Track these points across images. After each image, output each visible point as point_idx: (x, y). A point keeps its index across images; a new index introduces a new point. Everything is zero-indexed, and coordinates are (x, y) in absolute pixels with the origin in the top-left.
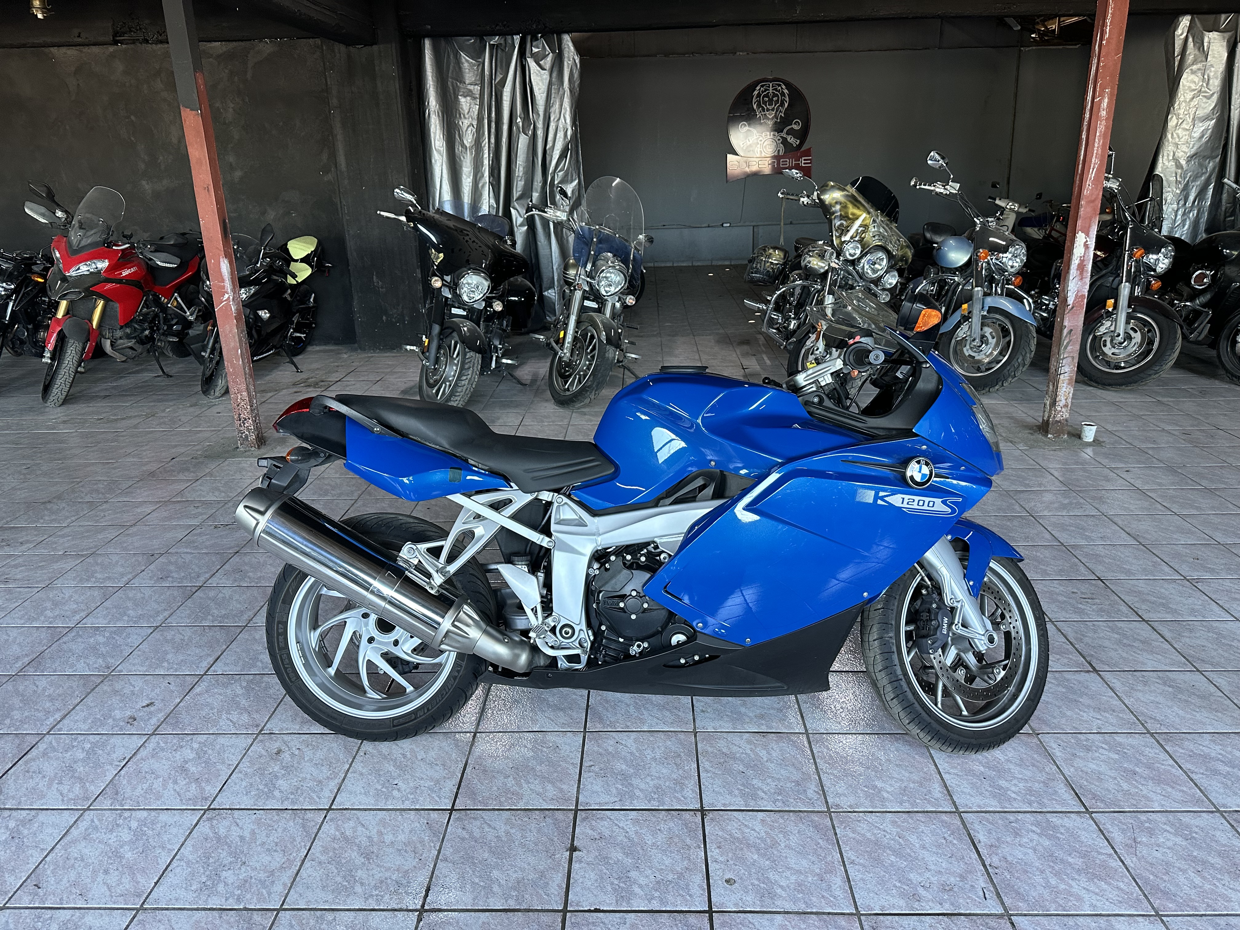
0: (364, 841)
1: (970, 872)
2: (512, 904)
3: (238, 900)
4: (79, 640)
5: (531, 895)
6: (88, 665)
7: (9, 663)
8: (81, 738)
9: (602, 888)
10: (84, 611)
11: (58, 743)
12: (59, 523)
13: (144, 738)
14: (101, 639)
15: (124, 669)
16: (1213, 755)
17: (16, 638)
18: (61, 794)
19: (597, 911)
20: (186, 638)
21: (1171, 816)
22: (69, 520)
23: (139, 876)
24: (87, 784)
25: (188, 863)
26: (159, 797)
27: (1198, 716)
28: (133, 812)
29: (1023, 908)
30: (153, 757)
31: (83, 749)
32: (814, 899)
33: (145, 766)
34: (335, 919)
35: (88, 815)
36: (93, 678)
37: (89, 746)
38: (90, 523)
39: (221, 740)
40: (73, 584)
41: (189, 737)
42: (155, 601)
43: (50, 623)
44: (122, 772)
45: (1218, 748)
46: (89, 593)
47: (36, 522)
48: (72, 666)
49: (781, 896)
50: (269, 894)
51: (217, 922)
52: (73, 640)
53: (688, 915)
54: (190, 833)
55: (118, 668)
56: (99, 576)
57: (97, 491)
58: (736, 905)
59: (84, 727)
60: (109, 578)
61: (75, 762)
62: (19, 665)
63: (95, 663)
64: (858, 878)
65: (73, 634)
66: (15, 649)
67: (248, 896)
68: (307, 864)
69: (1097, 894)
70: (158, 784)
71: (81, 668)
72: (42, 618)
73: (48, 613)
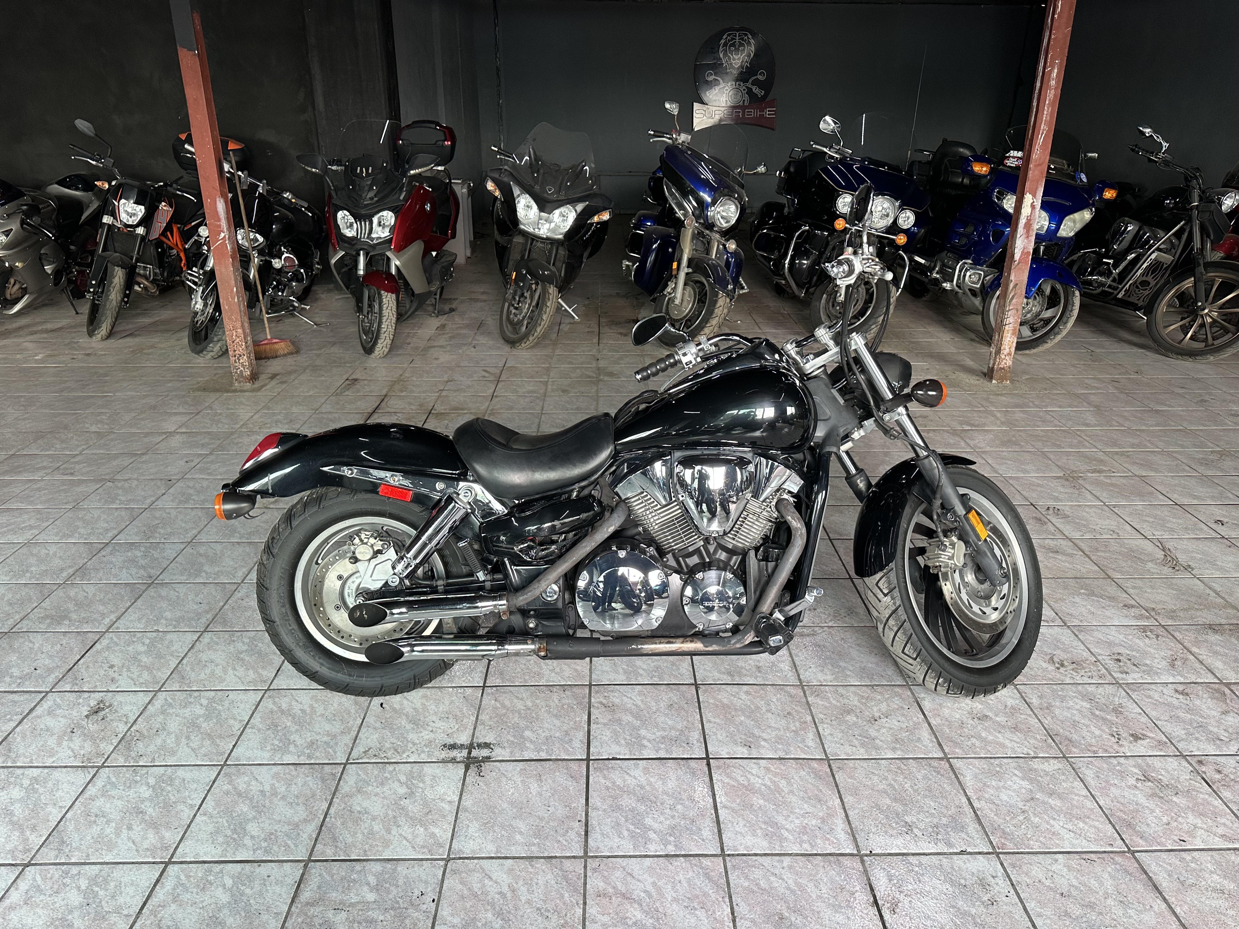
0: (411, 711)
1: (917, 728)
2: (544, 756)
3: (309, 757)
4: (117, 553)
5: (559, 748)
6: (131, 575)
7: (54, 573)
8: (139, 635)
9: (618, 743)
10: (115, 529)
11: (119, 639)
12: (71, 451)
13: (198, 634)
14: (138, 554)
15: (166, 578)
16: (1117, 642)
17: (55, 552)
18: (132, 679)
19: (614, 759)
21: (1080, 688)
22: (80, 449)
23: (218, 741)
24: (155, 672)
25: (259, 730)
26: (222, 680)
27: (1108, 613)
28: (202, 693)
29: (959, 752)
30: (209, 649)
31: (143, 643)
32: (792, 749)
33: (204, 657)
34: (395, 769)
35: (161, 696)
36: (138, 586)
37: (148, 641)
38: (101, 451)
40: (99, 505)
42: (182, 520)
43: (86, 539)
44: (184, 661)
45: (1121, 637)
46: (116, 514)
47: (47, 450)
48: (116, 576)
49: (764, 747)
50: (335, 752)
51: (294, 773)
52: (111, 554)
53: (690, 761)
54: (256, 708)
55: (161, 577)
56: (123, 498)
57: (101, 422)
58: (728, 753)
59: (140, 626)
60: (133, 500)
61: (139, 654)
62: (65, 574)
63: (137, 573)
64: (826, 734)
65: (110, 549)
66: (57, 563)
67: (318, 754)
68: (363, 730)
69: (1018, 743)
70: (218, 671)
71: (125, 577)
72: (77, 535)
73: (82, 531)
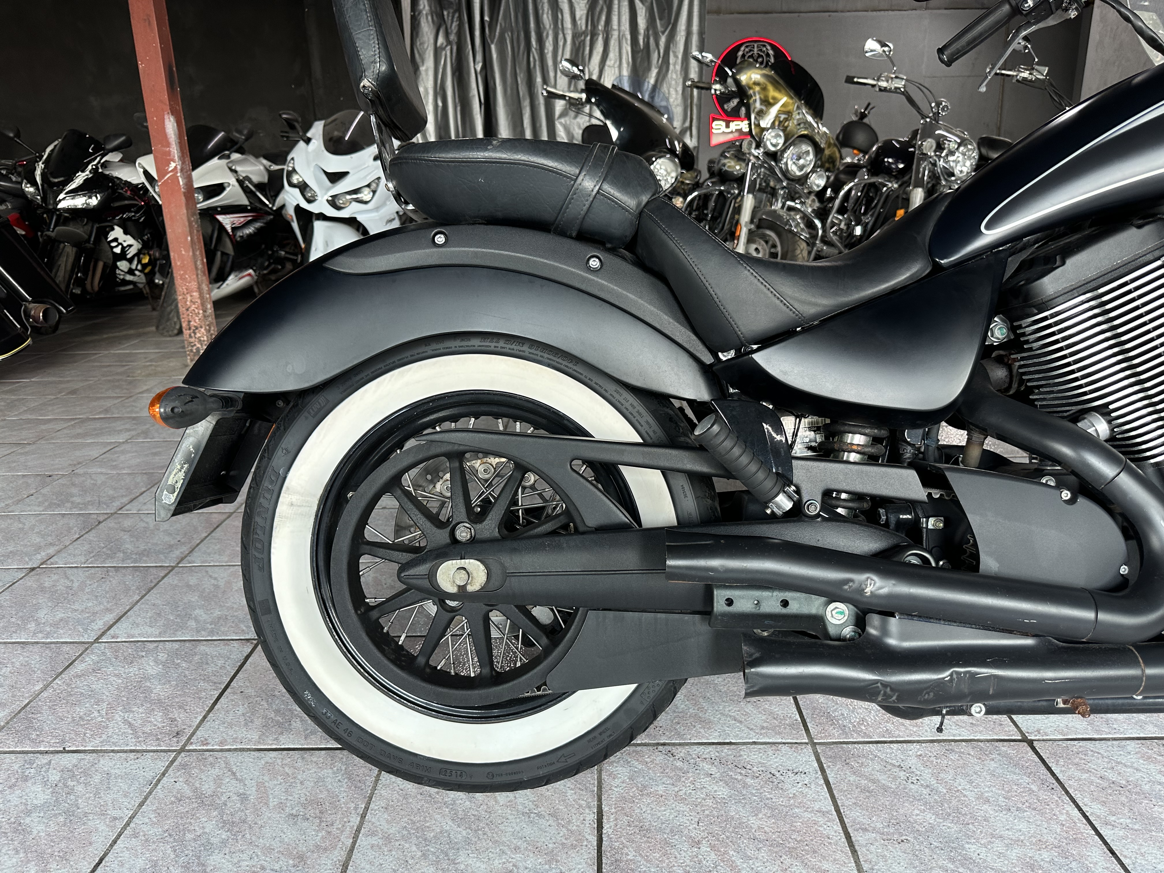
20: (76, 585)
39: (105, 763)
41: (43, 760)
